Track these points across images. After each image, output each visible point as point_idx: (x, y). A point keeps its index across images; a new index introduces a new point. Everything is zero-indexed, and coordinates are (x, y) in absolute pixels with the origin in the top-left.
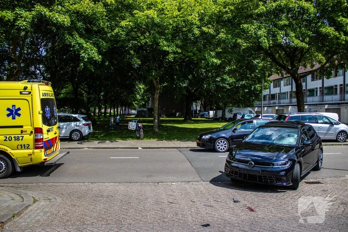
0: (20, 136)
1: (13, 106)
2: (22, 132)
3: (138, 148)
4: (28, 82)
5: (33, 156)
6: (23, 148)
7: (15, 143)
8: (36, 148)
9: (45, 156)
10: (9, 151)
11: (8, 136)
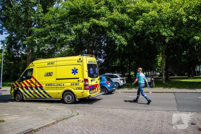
0: (77, 83)
1: (74, 68)
2: (78, 81)
3: (149, 92)
4: (81, 56)
5: (83, 94)
6: (79, 89)
7: (75, 87)
8: (85, 89)
9: (90, 94)
10: (73, 90)
11: (72, 83)
